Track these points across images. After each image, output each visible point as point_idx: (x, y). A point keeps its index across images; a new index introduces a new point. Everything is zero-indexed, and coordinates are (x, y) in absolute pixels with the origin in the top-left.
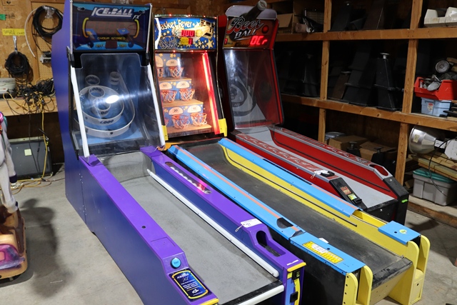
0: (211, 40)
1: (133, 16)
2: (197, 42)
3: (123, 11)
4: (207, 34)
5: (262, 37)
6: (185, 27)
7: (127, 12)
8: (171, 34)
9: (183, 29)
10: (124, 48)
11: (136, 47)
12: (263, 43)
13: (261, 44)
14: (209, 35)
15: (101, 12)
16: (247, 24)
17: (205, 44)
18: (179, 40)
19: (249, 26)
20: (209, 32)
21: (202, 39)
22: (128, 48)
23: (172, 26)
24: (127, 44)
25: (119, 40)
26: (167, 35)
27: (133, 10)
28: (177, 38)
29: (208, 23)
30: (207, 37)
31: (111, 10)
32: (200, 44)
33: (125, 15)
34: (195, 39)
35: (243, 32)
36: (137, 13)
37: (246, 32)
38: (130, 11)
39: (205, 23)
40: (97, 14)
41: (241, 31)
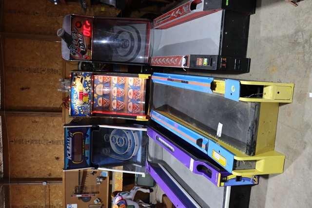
0: (86, 78)
1: (71, 137)
2: (86, 90)
3: (68, 143)
4: (81, 82)
5: (84, 26)
6: (77, 99)
7: (69, 140)
8: (81, 107)
9: (78, 100)
10: (89, 140)
11: (88, 133)
12: (89, 24)
13: (90, 26)
14: (82, 79)
15: (69, 155)
16: (75, 42)
17: (88, 83)
18: (85, 103)
19: (76, 40)
20: (80, 79)
21: (85, 86)
22: (89, 138)
23: (77, 107)
24: (86, 138)
25: (85, 143)
26: (82, 109)
27: (68, 137)
28: (84, 104)
29: (75, 80)
30: (83, 81)
31: (68, 150)
32: (87, 88)
33: (71, 142)
34: (85, 92)
35: (80, 45)
36: (69, 134)
37: (80, 42)
38: (68, 139)
39: (74, 83)
40: (70, 157)
41: (79, 47)
